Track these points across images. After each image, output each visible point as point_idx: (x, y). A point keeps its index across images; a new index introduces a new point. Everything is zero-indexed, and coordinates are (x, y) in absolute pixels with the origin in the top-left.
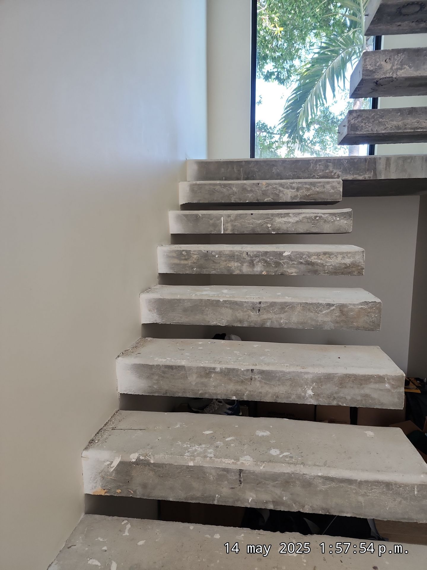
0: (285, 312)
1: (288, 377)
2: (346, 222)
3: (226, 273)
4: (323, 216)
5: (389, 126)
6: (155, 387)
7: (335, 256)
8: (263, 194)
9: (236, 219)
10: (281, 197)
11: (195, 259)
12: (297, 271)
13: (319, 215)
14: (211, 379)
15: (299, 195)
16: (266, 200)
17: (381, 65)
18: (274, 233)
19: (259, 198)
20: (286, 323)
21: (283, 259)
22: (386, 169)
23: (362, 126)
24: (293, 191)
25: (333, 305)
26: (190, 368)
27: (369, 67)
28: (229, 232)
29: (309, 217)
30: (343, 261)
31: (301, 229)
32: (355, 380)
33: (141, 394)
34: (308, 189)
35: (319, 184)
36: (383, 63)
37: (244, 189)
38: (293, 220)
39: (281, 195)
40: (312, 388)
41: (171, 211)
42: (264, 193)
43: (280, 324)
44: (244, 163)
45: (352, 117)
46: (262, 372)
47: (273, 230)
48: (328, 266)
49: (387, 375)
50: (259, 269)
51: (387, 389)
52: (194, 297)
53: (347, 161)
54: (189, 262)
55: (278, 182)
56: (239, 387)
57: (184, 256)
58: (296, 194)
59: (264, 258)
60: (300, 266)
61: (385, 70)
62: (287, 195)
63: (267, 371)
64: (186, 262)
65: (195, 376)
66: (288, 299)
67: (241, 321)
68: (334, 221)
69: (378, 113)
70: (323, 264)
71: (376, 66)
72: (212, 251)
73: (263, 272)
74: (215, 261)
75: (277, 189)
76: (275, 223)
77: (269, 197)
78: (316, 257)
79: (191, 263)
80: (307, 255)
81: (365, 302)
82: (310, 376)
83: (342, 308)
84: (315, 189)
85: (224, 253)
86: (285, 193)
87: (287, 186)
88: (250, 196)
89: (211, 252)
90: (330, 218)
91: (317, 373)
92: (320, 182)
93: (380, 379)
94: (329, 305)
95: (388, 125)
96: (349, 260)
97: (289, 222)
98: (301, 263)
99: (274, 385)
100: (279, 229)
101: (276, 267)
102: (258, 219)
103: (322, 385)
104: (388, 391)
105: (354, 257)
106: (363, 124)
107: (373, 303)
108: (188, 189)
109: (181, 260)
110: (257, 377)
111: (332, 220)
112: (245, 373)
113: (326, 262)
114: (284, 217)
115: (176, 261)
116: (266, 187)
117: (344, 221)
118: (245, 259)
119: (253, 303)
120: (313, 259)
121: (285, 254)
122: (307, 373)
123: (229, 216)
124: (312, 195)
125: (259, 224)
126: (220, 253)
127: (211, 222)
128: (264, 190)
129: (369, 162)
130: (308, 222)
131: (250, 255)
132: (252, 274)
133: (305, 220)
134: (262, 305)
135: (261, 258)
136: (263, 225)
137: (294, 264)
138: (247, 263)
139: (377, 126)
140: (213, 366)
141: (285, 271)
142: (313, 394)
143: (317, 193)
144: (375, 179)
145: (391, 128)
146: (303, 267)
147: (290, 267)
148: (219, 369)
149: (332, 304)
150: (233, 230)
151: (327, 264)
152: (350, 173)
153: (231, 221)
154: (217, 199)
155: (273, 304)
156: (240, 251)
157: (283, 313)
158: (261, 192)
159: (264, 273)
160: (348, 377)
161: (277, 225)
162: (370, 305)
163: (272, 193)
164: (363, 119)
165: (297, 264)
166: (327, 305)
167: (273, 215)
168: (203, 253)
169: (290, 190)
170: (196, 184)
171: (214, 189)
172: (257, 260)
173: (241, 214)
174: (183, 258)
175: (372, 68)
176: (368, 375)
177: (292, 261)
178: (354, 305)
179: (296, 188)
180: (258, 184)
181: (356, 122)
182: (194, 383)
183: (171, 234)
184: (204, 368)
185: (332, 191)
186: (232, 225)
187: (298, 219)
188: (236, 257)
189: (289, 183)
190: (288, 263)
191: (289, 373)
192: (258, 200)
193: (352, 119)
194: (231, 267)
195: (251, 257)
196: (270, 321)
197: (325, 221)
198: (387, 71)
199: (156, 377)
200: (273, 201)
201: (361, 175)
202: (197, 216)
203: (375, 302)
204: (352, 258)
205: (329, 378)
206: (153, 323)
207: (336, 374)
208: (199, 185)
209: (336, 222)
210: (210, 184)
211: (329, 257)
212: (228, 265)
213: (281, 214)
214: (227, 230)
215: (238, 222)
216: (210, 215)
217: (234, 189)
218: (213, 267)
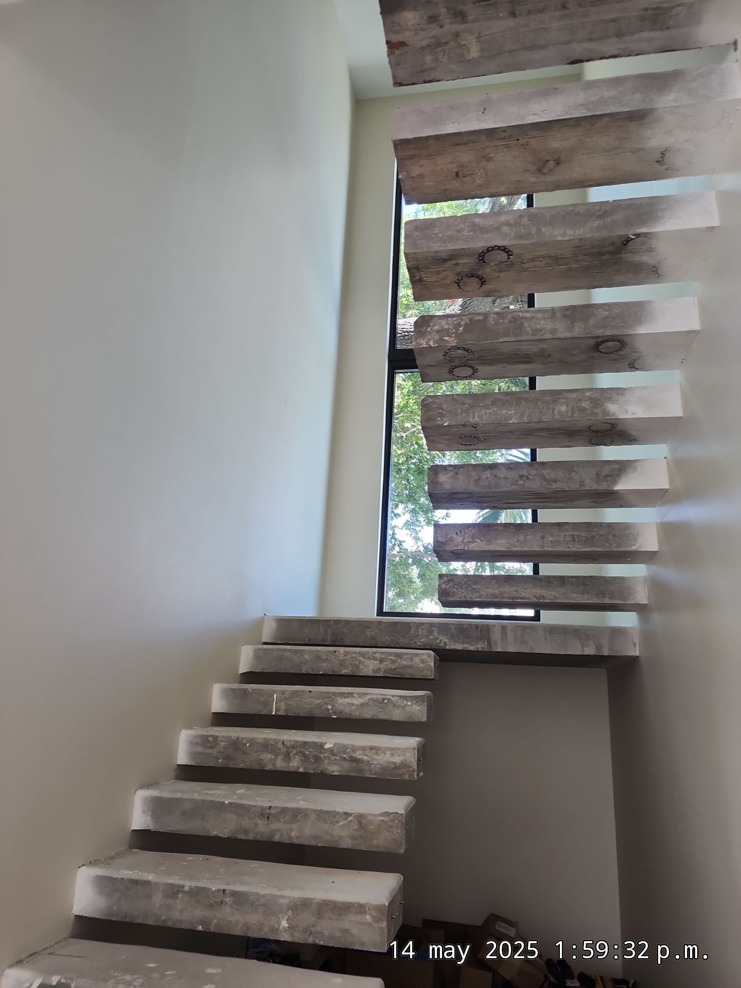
0: (297, 821)
1: (262, 901)
2: (418, 708)
3: (256, 767)
4: (392, 698)
5: (485, 594)
6: (115, 908)
7: (383, 752)
8: (340, 664)
9: (291, 698)
10: (361, 669)
11: (222, 748)
12: (340, 769)
13: (388, 697)
14: (178, 901)
15: (382, 669)
16: (343, 672)
17: (452, 537)
18: (335, 717)
19: (335, 669)
20: (297, 837)
21: (323, 753)
22: (502, 639)
23: (454, 592)
24: (376, 662)
25: (351, 815)
26: (156, 884)
27: (440, 539)
28: (281, 713)
29: (376, 698)
30: (392, 760)
31: (367, 714)
32: (333, 908)
33: (97, 917)
34: (393, 662)
35: (406, 656)
36: (454, 535)
37: (318, 657)
38: (357, 701)
39: (361, 667)
40: (287, 917)
41: (216, 684)
42: (342, 664)
43: (291, 838)
44: (332, 622)
45: (442, 582)
46: (234, 894)
47: (335, 713)
48: (375, 764)
49: (368, 903)
50: (295, 764)
51: (367, 923)
52: (196, 796)
53: (454, 626)
54: (215, 751)
55: (358, 651)
56: (207, 913)
57: (211, 743)
58: (379, 666)
59: (302, 750)
60: (342, 763)
61: (456, 542)
62: (369, 667)
63: (240, 892)
64: (211, 751)
65: (160, 895)
66: (302, 804)
67: (246, 832)
68: (405, 706)
69: (471, 579)
70: (369, 762)
71: (446, 538)
72: (243, 738)
73: (300, 768)
74: (245, 751)
75: (357, 659)
76: (337, 705)
77: (347, 668)
78: (362, 752)
79: (217, 752)
80: (351, 749)
81: (386, 812)
82: (284, 901)
83: (360, 817)
84: (401, 661)
85: (257, 741)
86: (366, 664)
87: (369, 657)
88: (325, 666)
89: (241, 739)
90: (400, 702)
91: (293, 897)
92: (407, 654)
93: (361, 908)
94: (347, 814)
95: (483, 592)
96: (398, 758)
97: (353, 704)
98: (345, 759)
99: (246, 912)
100: (341, 712)
101: (315, 762)
102: (318, 699)
103: (298, 914)
104: (369, 924)
105: (404, 755)
106: (455, 590)
107: (394, 815)
108: (251, 655)
109: (206, 747)
110: (228, 900)
111: (403, 705)
112: (216, 894)
113: (374, 759)
114: (348, 697)
115: (200, 749)
116: (344, 656)
117: (416, 706)
118: (280, 750)
119: (262, 808)
120: (358, 755)
121: (326, 746)
122: (283, 897)
123: (283, 693)
124: (399, 668)
125: (318, 704)
126: (252, 741)
127: (262, 699)
128: (342, 660)
129: (481, 629)
130: (375, 706)
131: (286, 745)
132: (287, 770)
133: (371, 703)
134: (272, 811)
135: (298, 749)
136: (322, 706)
137: (335, 759)
138: (282, 756)
139: (470, 593)
140: (182, 883)
141: (326, 769)
142: (288, 925)
143: (404, 666)
144: (489, 650)
145: (487, 595)
146: (346, 765)
147: (332, 764)
148: (188, 888)
149: (350, 813)
150: (286, 710)
151: (374, 762)
152: (459, 642)
153: (286, 699)
154: (285, 668)
155: (284, 810)
156: (275, 739)
157: (295, 823)
158: (338, 662)
159: (301, 770)
160: (326, 903)
161: (339, 706)
162: (392, 816)
163: (351, 664)
164: (455, 584)
165: (340, 760)
166: (344, 815)
167: (334, 694)
168: (233, 739)
169: (373, 661)
170: (261, 649)
171: (283, 656)
172: (295, 752)
173: (297, 691)
174: (209, 745)
175: (443, 540)
176: (349, 903)
177: (334, 756)
178: (374, 815)
179: (379, 659)
180: (335, 651)
181: (447, 586)
182: (157, 905)
183: (213, 713)
184: (172, 884)
185: (421, 665)
186: (286, 704)
187: (363, 701)
188: (270, 747)
189: (371, 653)
190: (329, 758)
191: (264, 896)
192: (333, 671)
193: (443, 584)
194: (263, 760)
195: (287, 748)
196: (280, 833)
197: (395, 705)
198: (459, 543)
199: (118, 895)
200: (351, 673)
201: (472, 645)
202: (245, 690)
203: (397, 813)
204: (402, 756)
205: (305, 904)
206: (144, 829)
207: (315, 899)
208: (266, 649)
209: (407, 708)
210: (279, 650)
211: (377, 753)
212: (259, 757)
213: (344, 693)
214: (279, 710)
215: (293, 701)
216: (261, 690)
217: (306, 656)
218: (242, 759)
